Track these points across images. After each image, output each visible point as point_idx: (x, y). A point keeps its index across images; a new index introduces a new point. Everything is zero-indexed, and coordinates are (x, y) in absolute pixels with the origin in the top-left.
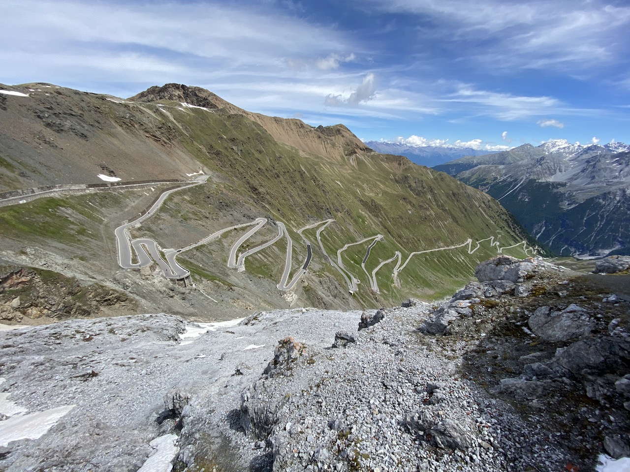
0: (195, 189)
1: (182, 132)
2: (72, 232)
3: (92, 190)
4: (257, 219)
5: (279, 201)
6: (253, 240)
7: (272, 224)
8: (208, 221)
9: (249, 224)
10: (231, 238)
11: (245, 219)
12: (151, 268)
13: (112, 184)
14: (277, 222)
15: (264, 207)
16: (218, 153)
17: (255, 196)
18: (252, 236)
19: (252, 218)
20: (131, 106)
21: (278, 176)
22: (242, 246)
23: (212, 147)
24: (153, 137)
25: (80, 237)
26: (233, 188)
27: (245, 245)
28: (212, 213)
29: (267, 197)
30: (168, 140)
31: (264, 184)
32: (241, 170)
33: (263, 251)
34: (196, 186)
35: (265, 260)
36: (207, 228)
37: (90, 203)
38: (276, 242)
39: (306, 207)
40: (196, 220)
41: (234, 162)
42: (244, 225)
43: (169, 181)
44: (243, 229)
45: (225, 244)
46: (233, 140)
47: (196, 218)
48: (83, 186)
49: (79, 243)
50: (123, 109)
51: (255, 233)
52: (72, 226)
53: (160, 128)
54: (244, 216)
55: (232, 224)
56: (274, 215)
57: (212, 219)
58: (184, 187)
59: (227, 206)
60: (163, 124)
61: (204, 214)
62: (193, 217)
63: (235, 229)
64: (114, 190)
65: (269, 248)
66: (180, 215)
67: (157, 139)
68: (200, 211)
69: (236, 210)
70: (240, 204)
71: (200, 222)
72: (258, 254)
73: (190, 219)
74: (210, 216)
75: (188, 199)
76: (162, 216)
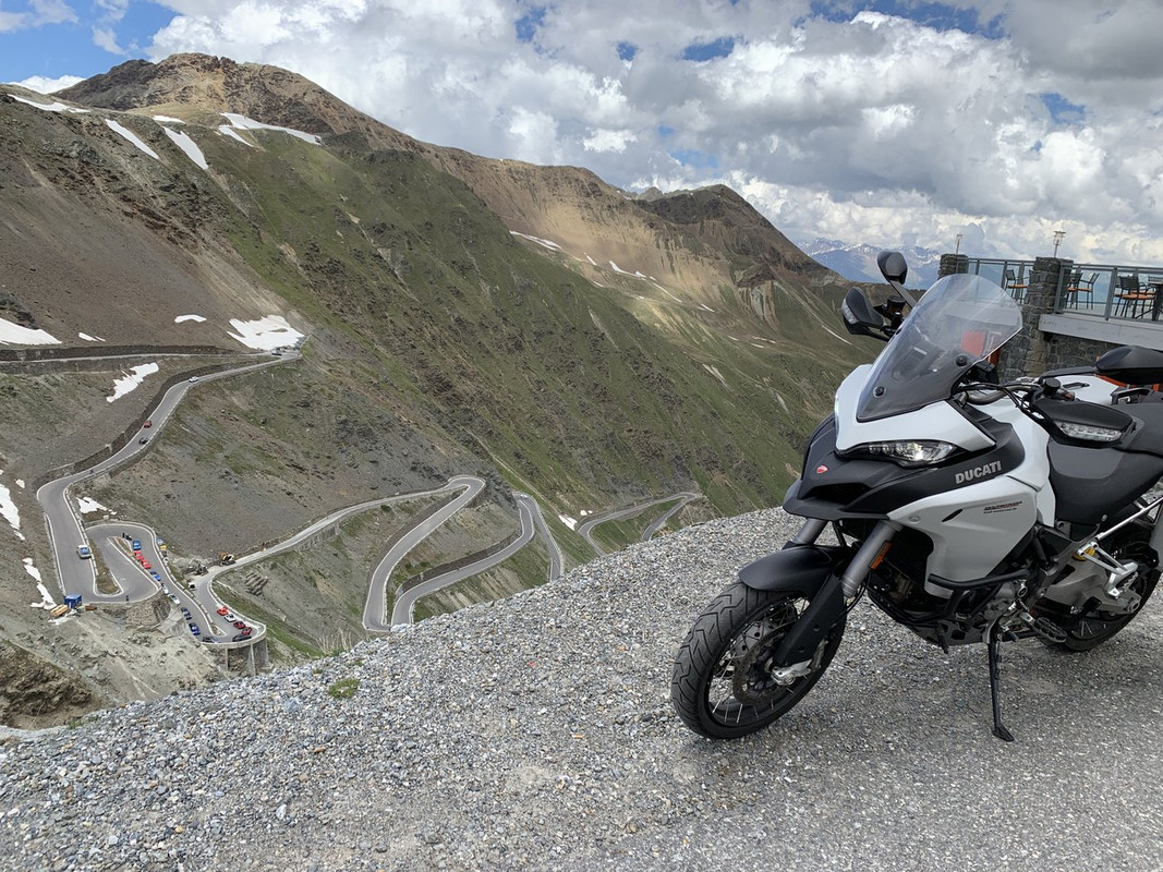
0: (267, 378)
1: (228, 203)
4: (451, 481)
5: (518, 427)
6: (440, 547)
7: (501, 497)
8: (302, 478)
9: (427, 495)
10: (371, 536)
11: (413, 477)
13: (31, 352)
14: (515, 494)
15: (469, 443)
16: (334, 269)
17: (442, 409)
18: (436, 533)
19: (438, 477)
20: (85, 121)
21: (519, 347)
22: (406, 565)
23: (315, 248)
24: (144, 217)
26: (377, 377)
27: (414, 563)
28: (313, 454)
29: (480, 412)
30: (187, 225)
31: (471, 368)
32: (402, 323)
33: (472, 582)
34: (270, 369)
36: (302, 502)
38: (512, 558)
40: (269, 473)
41: (380, 296)
42: (413, 497)
43: (188, 349)
44: (407, 509)
45: (353, 556)
46: (380, 230)
47: (269, 468)
50: (61, 129)
51: (447, 525)
53: (166, 189)
54: (414, 469)
55: (374, 492)
56: (501, 470)
57: (316, 472)
58: (233, 371)
59: (361, 433)
60: (177, 177)
61: (292, 456)
62: (260, 464)
63: (385, 508)
64: (37, 371)
65: (492, 574)
66: (220, 456)
67: (155, 222)
68: (280, 448)
69: (390, 448)
70: (400, 428)
71: (279, 482)
72: (456, 593)
73: (252, 468)
74: (309, 465)
75: (245, 408)
76: (169, 455)
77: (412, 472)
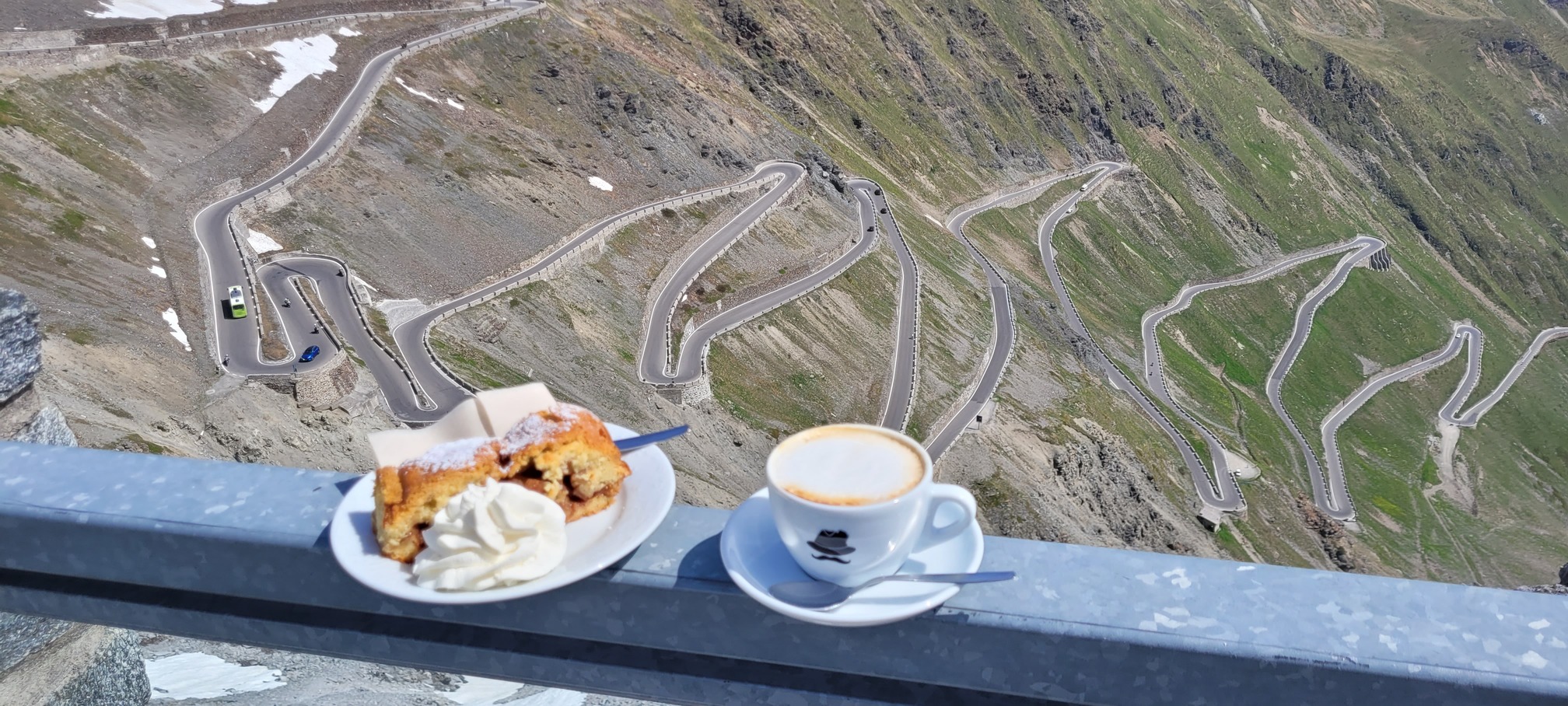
0: (499, 38)
2: (35, 228)
3: (98, 55)
4: (759, 168)
5: (859, 81)
6: (743, 264)
7: (830, 188)
8: (552, 176)
9: (726, 191)
10: (650, 253)
11: (707, 165)
12: (335, 379)
13: (175, 25)
14: (849, 180)
15: (789, 110)
17: (750, 62)
18: (739, 244)
19: (739, 164)
22: (697, 290)
25: (69, 249)
26: (654, 25)
27: (709, 287)
28: (568, 141)
29: (803, 64)
33: (790, 312)
34: (504, 26)
35: (798, 354)
36: (552, 209)
37: (95, 109)
38: (846, 275)
39: (989, 102)
40: (507, 173)
42: (706, 196)
44: (702, 214)
45: (624, 280)
47: (507, 166)
48: (67, 38)
49: (64, 272)
51: (751, 232)
52: (32, 204)
54: (704, 155)
55: (653, 191)
56: (834, 147)
57: (573, 170)
59: (629, 108)
61: (539, 147)
62: (494, 160)
63: (667, 213)
64: (183, 50)
65: (817, 299)
66: (439, 153)
68: (523, 137)
69: (671, 127)
70: (684, 98)
71: (522, 185)
72: (767, 327)
73: (482, 169)
74: (560, 158)
75: (473, 83)
76: (370, 158)
77: (704, 161)
